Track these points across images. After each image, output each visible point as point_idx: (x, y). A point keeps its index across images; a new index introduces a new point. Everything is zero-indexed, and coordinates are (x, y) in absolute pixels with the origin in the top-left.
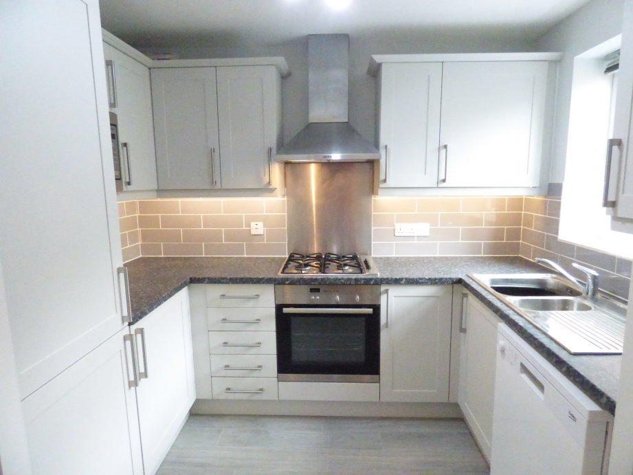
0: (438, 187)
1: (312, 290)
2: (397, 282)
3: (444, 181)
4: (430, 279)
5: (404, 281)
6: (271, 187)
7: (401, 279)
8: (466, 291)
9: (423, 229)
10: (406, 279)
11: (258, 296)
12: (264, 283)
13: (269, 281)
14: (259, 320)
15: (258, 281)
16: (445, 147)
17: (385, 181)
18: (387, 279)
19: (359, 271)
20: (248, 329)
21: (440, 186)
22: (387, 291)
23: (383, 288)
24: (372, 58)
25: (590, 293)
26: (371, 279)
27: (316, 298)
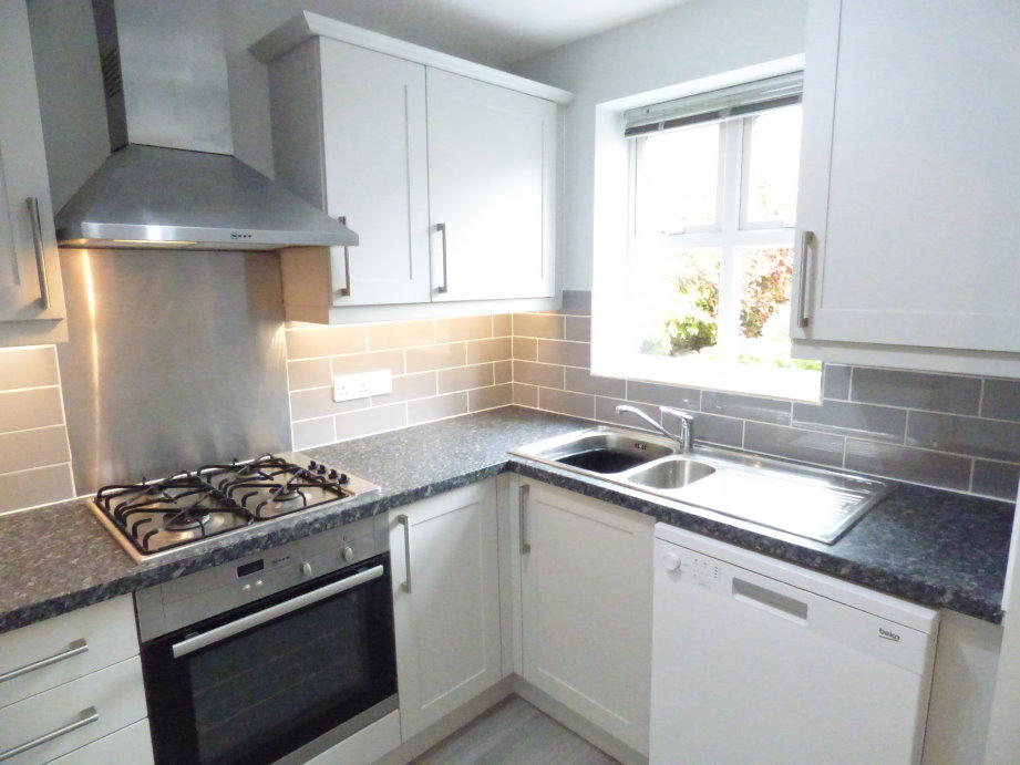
0: (432, 302)
1: (243, 571)
2: (418, 495)
3: (442, 290)
4: (468, 475)
5: (429, 490)
6: (44, 315)
7: (424, 489)
8: (526, 480)
9: (379, 381)
10: (433, 485)
11: (82, 642)
12: (100, 599)
13: (115, 589)
14: (92, 710)
15: (83, 599)
16: (441, 227)
17: (345, 292)
18: (402, 494)
19: (335, 496)
20: (53, 754)
21: (434, 299)
22: (402, 520)
23: (393, 515)
24: (302, 18)
25: (686, 445)
26: (372, 505)
27: (257, 586)
